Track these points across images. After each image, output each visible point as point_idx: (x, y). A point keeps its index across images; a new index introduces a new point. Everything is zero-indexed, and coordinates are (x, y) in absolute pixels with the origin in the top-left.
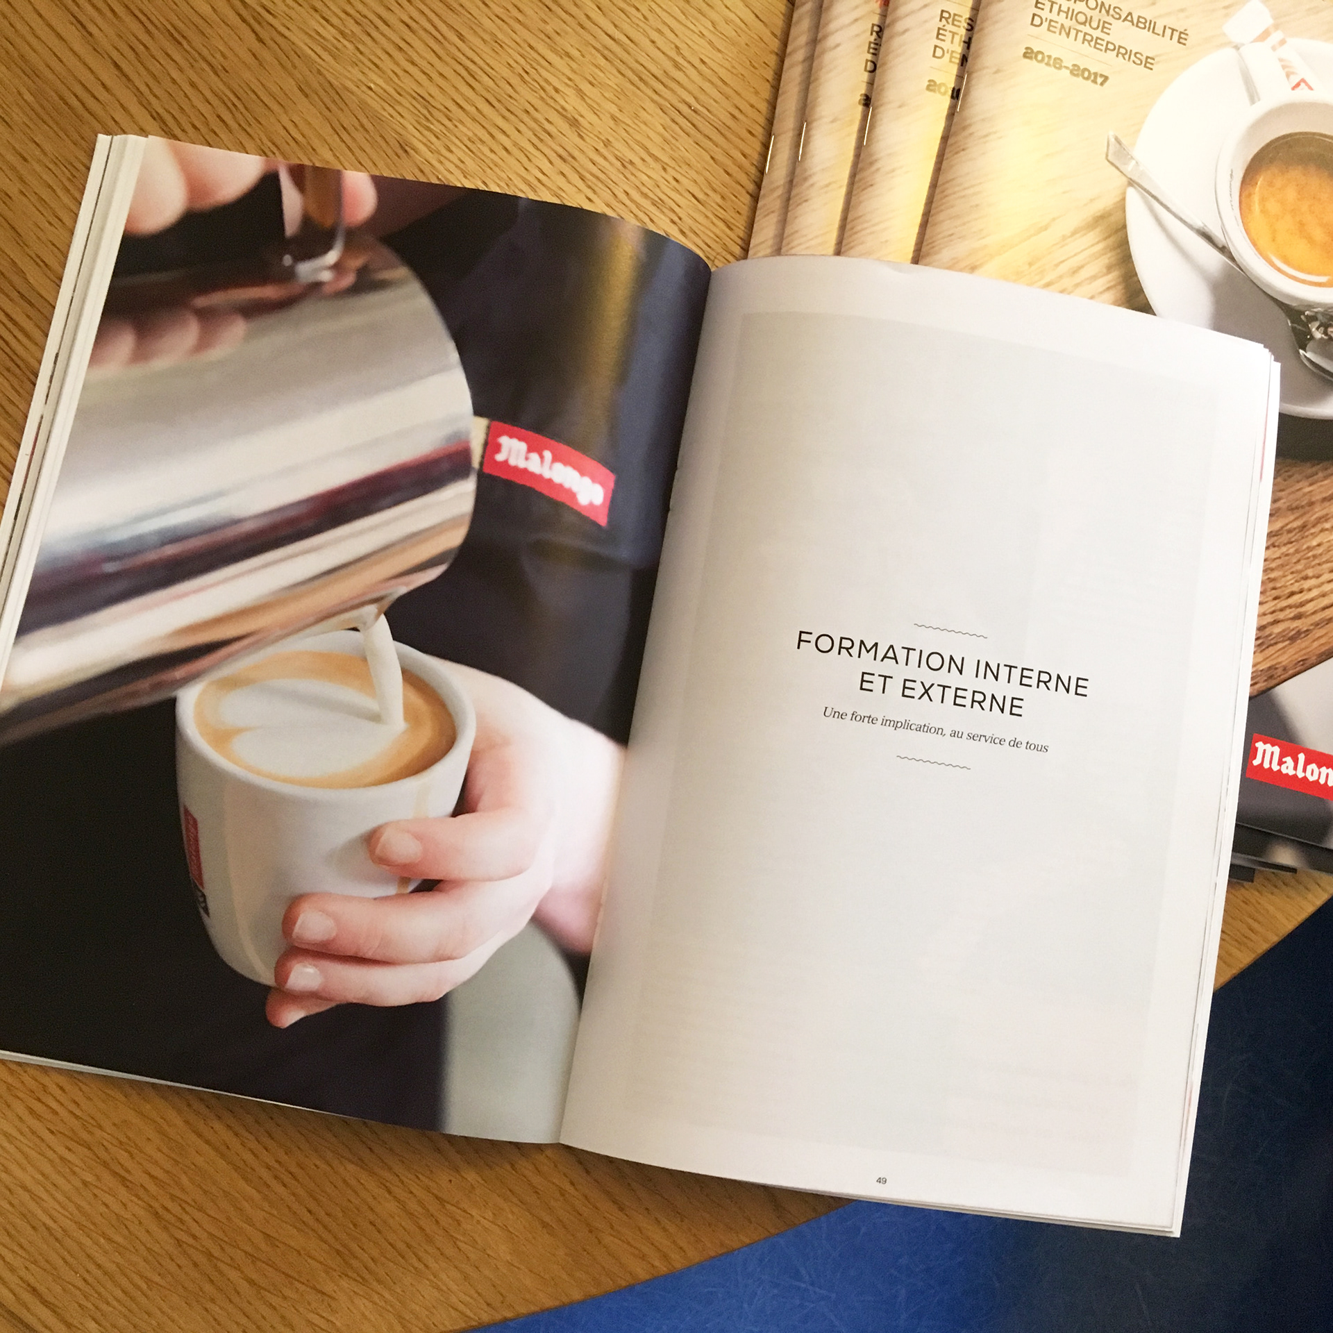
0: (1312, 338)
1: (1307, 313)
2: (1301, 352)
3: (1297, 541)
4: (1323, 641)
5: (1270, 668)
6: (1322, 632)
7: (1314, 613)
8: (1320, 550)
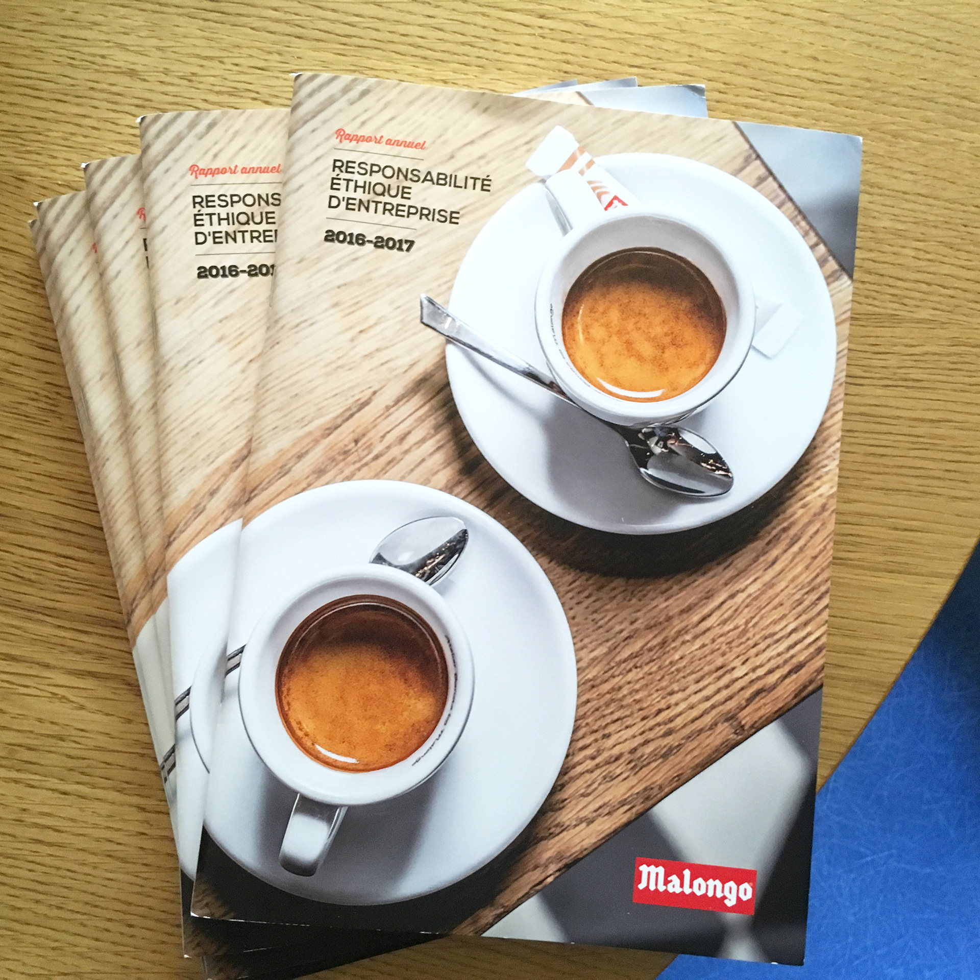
0: (652, 454)
1: (643, 431)
2: (642, 470)
3: (659, 658)
4: (695, 753)
5: (645, 789)
6: (695, 743)
7: (685, 726)
8: (684, 663)
